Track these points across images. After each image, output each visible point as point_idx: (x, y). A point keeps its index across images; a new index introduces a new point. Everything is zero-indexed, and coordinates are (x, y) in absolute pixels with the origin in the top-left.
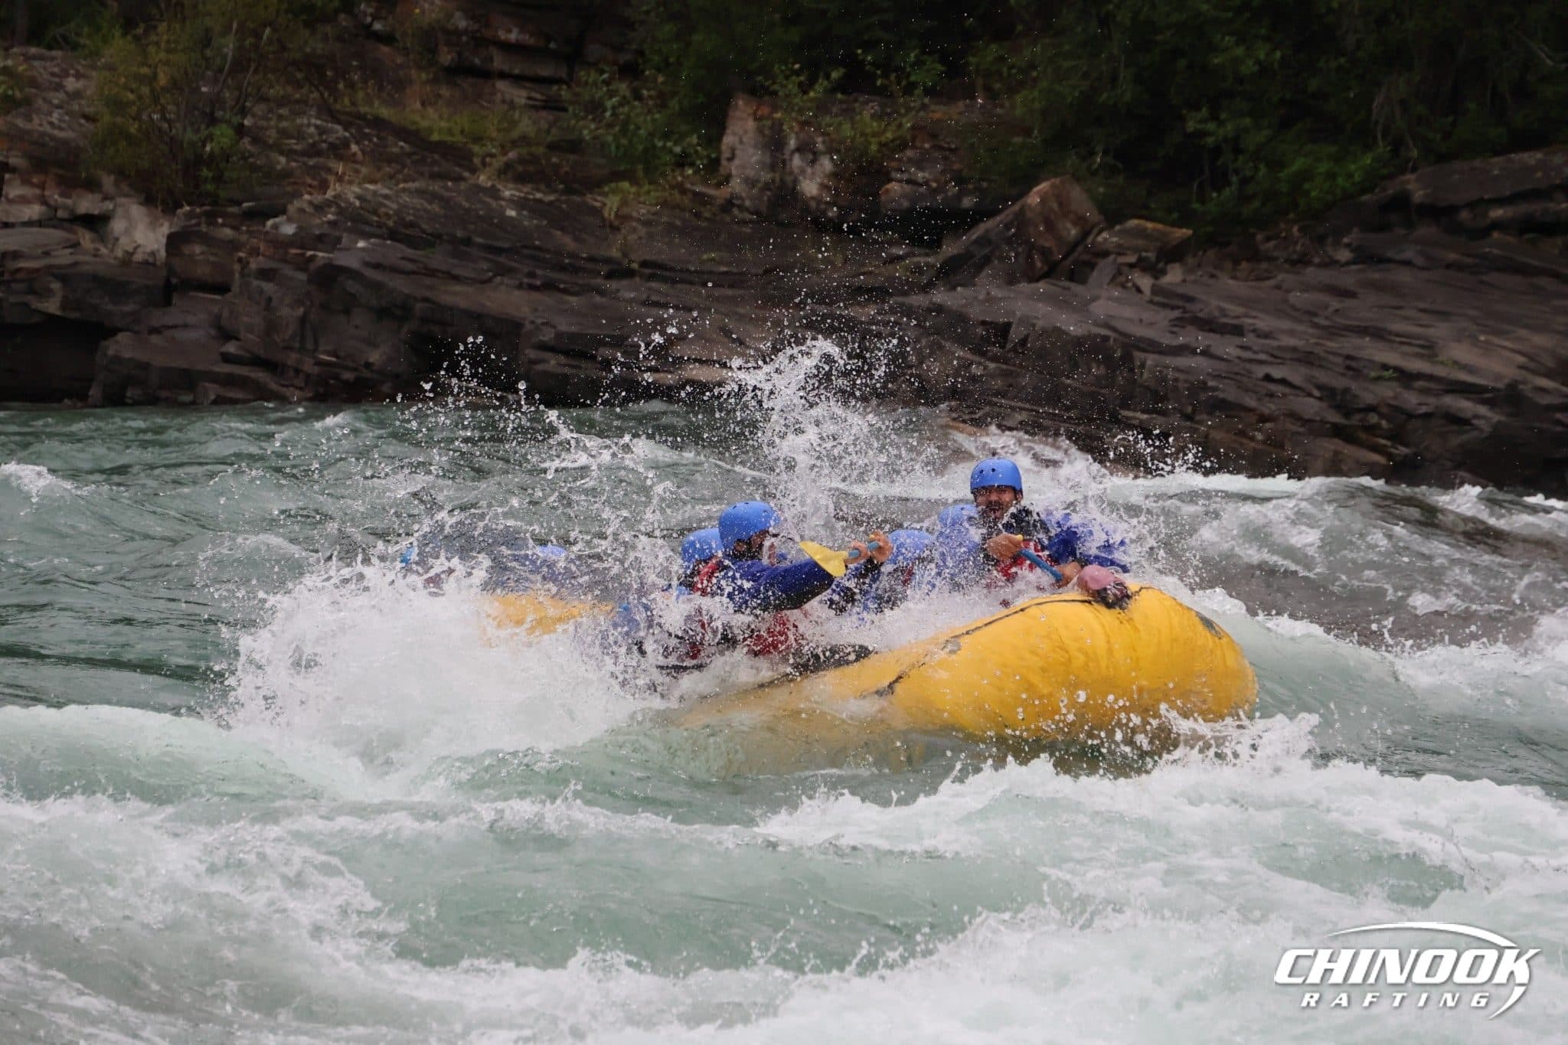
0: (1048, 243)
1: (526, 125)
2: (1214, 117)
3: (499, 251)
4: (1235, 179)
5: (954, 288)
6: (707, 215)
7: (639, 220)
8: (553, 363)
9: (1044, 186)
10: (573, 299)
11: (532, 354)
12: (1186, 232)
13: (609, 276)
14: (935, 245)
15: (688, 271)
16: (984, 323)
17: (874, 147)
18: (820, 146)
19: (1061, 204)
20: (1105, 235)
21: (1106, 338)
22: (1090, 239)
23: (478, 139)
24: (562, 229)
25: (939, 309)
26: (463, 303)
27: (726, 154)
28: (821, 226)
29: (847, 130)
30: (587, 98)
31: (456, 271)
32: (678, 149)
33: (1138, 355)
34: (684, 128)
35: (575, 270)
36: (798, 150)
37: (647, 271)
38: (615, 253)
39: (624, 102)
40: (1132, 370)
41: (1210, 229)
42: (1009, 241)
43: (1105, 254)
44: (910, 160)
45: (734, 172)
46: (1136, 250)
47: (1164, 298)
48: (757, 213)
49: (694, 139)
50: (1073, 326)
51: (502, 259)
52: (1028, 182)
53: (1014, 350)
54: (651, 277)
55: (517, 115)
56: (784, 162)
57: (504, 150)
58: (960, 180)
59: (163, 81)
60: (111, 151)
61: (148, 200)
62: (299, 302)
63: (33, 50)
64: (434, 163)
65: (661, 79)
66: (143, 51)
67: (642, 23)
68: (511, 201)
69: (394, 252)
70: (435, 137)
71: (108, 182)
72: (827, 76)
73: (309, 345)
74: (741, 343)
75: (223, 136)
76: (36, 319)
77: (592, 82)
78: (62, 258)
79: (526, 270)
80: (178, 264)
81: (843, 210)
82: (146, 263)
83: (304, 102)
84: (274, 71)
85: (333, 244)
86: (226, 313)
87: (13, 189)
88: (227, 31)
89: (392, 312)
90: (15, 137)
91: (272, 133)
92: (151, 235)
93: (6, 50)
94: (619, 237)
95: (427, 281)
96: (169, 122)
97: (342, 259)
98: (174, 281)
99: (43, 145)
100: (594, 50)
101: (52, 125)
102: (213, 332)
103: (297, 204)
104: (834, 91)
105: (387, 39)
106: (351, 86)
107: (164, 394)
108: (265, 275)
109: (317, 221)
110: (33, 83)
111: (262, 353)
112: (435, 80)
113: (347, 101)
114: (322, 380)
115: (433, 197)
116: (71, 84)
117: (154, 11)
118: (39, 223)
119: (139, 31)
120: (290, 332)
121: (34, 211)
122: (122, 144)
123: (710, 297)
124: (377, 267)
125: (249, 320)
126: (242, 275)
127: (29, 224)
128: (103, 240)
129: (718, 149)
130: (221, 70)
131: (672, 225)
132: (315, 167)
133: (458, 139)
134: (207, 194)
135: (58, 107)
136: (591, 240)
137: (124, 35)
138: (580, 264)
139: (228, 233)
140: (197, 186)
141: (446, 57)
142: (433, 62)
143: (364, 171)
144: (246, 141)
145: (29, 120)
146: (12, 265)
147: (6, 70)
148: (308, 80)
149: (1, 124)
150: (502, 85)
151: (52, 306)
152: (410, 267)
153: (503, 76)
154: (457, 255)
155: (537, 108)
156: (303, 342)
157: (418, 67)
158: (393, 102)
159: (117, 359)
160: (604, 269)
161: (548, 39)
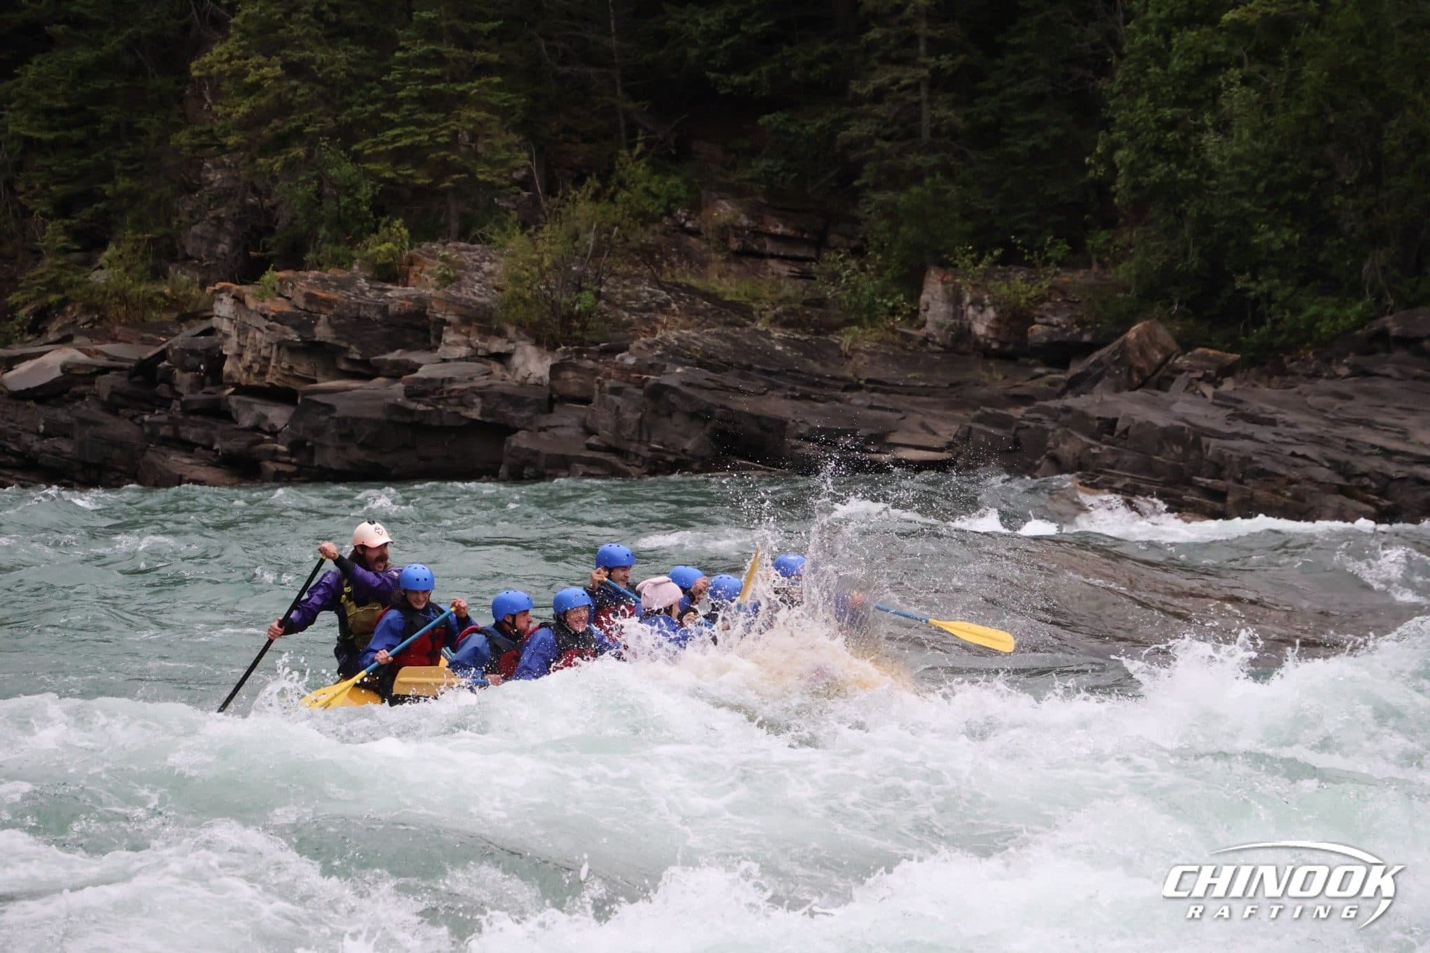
0: (1141, 365)
1: (788, 289)
2: (1254, 278)
3: (770, 373)
4: (1269, 320)
5: (1078, 395)
6: (910, 348)
7: (865, 352)
9: (1138, 326)
10: (821, 405)
11: (795, 442)
12: (1236, 356)
13: (845, 389)
14: (1064, 366)
15: (898, 385)
16: (1099, 418)
17: (1023, 301)
18: (987, 301)
19: (1150, 338)
20: (1180, 358)
21: (1183, 429)
22: (1170, 362)
23: (756, 299)
24: (814, 359)
25: (1067, 410)
26: (747, 409)
27: (923, 307)
28: (987, 354)
29: (1004, 290)
30: (829, 270)
31: (742, 388)
32: (890, 304)
33: (1204, 440)
34: (894, 290)
35: (822, 386)
36: (972, 303)
37: (871, 386)
38: (849, 374)
39: (854, 272)
40: (1201, 450)
41: (1252, 354)
42: (1116, 363)
43: (1181, 371)
44: (1048, 310)
45: (928, 318)
46: (1201, 368)
47: (1222, 401)
48: (944, 346)
49: (901, 297)
50: (1160, 420)
51: (773, 379)
52: (1127, 324)
53: (1119, 436)
54: (873, 390)
55: (782, 282)
56: (962, 312)
57: (774, 306)
58: (1081, 323)
59: (547, 263)
60: (513, 311)
61: (538, 343)
62: (638, 410)
63: (462, 245)
64: (727, 315)
65: (879, 257)
66: (534, 243)
67: (866, 220)
68: (780, 341)
69: (701, 375)
70: (728, 298)
71: (511, 331)
72: (991, 254)
73: (645, 438)
74: (935, 434)
75: (587, 298)
76: (464, 423)
77: (833, 259)
78: (481, 382)
79: (789, 386)
80: (557, 385)
81: (1002, 344)
82: (537, 384)
83: (640, 276)
84: (621, 255)
85: (660, 370)
86: (589, 417)
87: (449, 337)
88: (589, 229)
89: (699, 415)
90: (450, 302)
91: (619, 297)
92: (539, 366)
93: (444, 244)
94: (851, 363)
95: (722, 394)
96: (552, 291)
97: (666, 380)
98: (555, 396)
99: (468, 307)
100: (834, 239)
101: (474, 294)
102: (581, 430)
103: (636, 344)
104: (995, 263)
105: (695, 233)
106: (672, 265)
107: (549, 472)
108: (616, 391)
109: (650, 355)
110: (462, 266)
111: (613, 443)
112: (727, 260)
113: (669, 275)
114: (653, 461)
115: (727, 338)
116: (487, 266)
117: (541, 217)
118: (466, 359)
119: (532, 230)
120: (632, 429)
121: (463, 351)
122: (521, 306)
123: (913, 403)
124: (689, 385)
125: (604, 421)
126: (600, 391)
127: (459, 359)
128: (508, 369)
129: (918, 303)
130: (585, 256)
131: (887, 354)
132: (648, 319)
133: (743, 299)
134: (576, 338)
135: (479, 282)
136: (833, 366)
137: (522, 233)
138: (826, 381)
139: (590, 363)
140: (570, 333)
141: (735, 244)
142: (726, 249)
143: (680, 321)
144: (602, 302)
145: (460, 291)
146: (448, 387)
147: (444, 259)
148: (644, 261)
149: (440, 294)
150: (772, 263)
151: (475, 414)
152: (712, 384)
153: (772, 256)
154: (743, 376)
155: (795, 278)
156: (640, 435)
157: (716, 251)
158: (699, 275)
159: (517, 449)
160: (842, 384)
161: (803, 231)
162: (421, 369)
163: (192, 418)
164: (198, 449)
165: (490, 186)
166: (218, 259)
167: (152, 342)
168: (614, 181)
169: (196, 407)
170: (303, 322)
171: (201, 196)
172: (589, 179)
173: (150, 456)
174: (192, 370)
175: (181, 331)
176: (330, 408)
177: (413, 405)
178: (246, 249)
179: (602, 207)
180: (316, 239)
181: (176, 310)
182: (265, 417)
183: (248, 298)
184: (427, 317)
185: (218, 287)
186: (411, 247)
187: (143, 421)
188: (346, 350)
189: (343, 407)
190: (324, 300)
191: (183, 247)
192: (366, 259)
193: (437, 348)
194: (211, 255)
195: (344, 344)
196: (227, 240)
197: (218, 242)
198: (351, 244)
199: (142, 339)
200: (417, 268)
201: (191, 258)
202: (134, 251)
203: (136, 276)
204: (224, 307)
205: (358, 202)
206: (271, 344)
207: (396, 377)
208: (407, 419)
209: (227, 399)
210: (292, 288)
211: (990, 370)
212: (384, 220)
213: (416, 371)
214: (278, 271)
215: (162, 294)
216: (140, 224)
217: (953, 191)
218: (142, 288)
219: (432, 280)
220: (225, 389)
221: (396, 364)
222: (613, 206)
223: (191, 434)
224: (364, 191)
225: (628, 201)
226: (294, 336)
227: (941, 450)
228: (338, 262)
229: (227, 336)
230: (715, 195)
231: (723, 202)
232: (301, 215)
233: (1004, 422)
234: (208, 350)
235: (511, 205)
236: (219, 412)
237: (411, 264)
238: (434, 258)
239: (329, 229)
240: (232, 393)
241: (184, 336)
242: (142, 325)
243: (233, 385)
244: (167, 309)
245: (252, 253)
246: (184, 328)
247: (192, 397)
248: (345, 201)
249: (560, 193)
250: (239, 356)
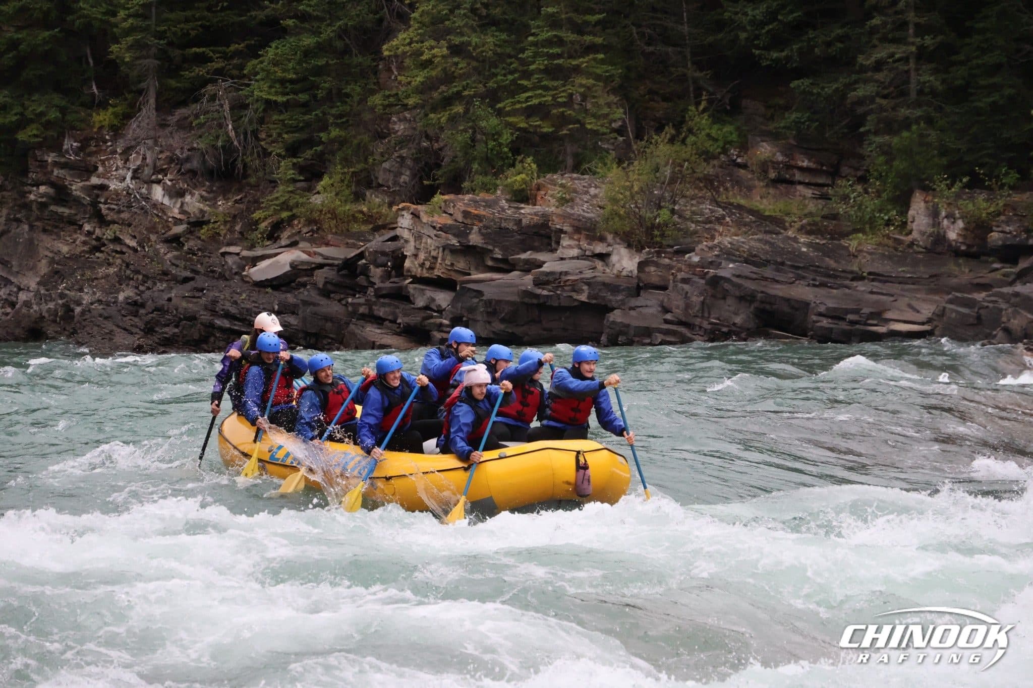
1: (812, 207)
3: (798, 268)
5: (1025, 284)
6: (901, 249)
7: (867, 252)
8: (825, 323)
10: (835, 291)
11: (814, 318)
13: (852, 280)
14: (1015, 262)
15: (891, 277)
17: (984, 215)
18: (958, 215)
23: (788, 214)
24: (829, 257)
25: (1017, 295)
26: (780, 294)
27: (910, 219)
28: (957, 253)
29: (970, 206)
30: (842, 193)
31: (777, 278)
32: (886, 218)
34: (889, 207)
35: (836, 277)
36: (946, 217)
37: (871, 277)
38: (855, 268)
39: (860, 195)
44: (1002, 221)
45: (914, 228)
48: (925, 248)
49: (894, 213)
51: (800, 272)
54: (873, 280)
55: (807, 201)
56: (939, 223)
57: (801, 219)
58: (1027, 231)
59: (636, 189)
60: (611, 223)
61: (629, 246)
62: (701, 294)
63: (575, 175)
64: (766, 226)
65: (878, 183)
66: (627, 173)
67: (869, 156)
68: (804, 244)
69: (747, 269)
70: (767, 213)
71: (610, 237)
72: (961, 181)
73: (706, 315)
74: (918, 312)
75: (665, 214)
76: (576, 304)
77: (844, 185)
78: (588, 274)
79: (811, 277)
80: (642, 275)
81: (969, 246)
82: (628, 276)
83: (703, 197)
84: (689, 183)
85: (718, 266)
86: (666, 300)
87: (565, 242)
88: (667, 164)
89: (746, 298)
90: (565, 217)
91: (688, 213)
92: (630, 262)
93: (562, 175)
94: (858, 260)
95: (763, 283)
96: (639, 208)
97: (722, 273)
98: (641, 284)
99: (580, 220)
100: (845, 170)
101: (584, 211)
102: (660, 309)
103: (700, 246)
104: (964, 187)
105: (744, 166)
106: (726, 189)
107: (636, 339)
108: (685, 281)
109: (710, 255)
110: (575, 191)
111: (684, 319)
112: (767, 186)
113: (724, 196)
114: (712, 332)
115: (767, 242)
116: (593, 191)
117: (632, 155)
118: (577, 258)
119: (625, 165)
120: (697, 308)
121: (575, 252)
122: (617, 219)
123: (903, 290)
124: (738, 276)
125: (677, 302)
126: (674, 281)
127: (573, 258)
128: (607, 265)
129: (906, 217)
130: (663, 183)
131: (883, 255)
132: (709, 229)
133: (778, 214)
134: (657, 243)
135: (587, 202)
136: (844, 262)
137: (618, 167)
138: (838, 274)
139: (667, 261)
140: (652, 239)
141: (772, 175)
142: (766, 177)
143: (733, 230)
144: (676, 216)
145: (572, 208)
146: (564, 278)
147: (562, 186)
148: (706, 187)
149: (559, 211)
150: (799, 187)
151: (583, 297)
152: (755, 276)
153: (800, 183)
154: (778, 270)
155: (816, 198)
156: (703, 312)
157: (759, 179)
158: (746, 197)
159: (614, 322)
160: (850, 276)
161: (822, 165)
162: (545, 265)
163: (382, 300)
164: (387, 323)
165: (595, 133)
166: (401, 186)
167: (354, 246)
168: (685, 129)
169: (384, 292)
170: (461, 231)
171: (389, 141)
172: (667, 128)
173: (352, 327)
174: (381, 266)
175: (374, 238)
176: (480, 293)
177: (538, 291)
178: (421, 179)
179: (677, 147)
180: (471, 172)
181: (371, 223)
182: (433, 300)
183: (422, 214)
184: (549, 228)
185: (401, 206)
186: (538, 177)
187: (347, 302)
188: (491, 251)
189: (489, 293)
190: (477, 215)
191: (377, 178)
192: (506, 186)
193: (557, 250)
194: (396, 183)
195: (490, 247)
196: (408, 173)
197: (401, 174)
198: (496, 175)
199: (347, 243)
200: (542, 193)
201: (382, 186)
202: (342, 181)
203: (343, 198)
204: (405, 221)
205: (500, 145)
206: (438, 248)
207: (528, 271)
208: (535, 301)
209: (406, 286)
210: (454, 207)
211: (959, 265)
212: (519, 158)
213: (541, 266)
214: (443, 194)
215: (361, 212)
216: (346, 162)
217: (933, 136)
218: (347, 208)
219: (553, 201)
220: (405, 279)
221: (527, 261)
222: (684, 147)
223: (381, 312)
224: (505, 137)
225: (695, 143)
226: (454, 241)
227: (923, 324)
228: (486, 188)
229: (407, 241)
230: (759, 139)
231: (764, 144)
232: (460, 154)
233: (970, 304)
234: (393, 252)
235: (611, 147)
236: (400, 296)
237: (539, 189)
238: (555, 185)
239: (479, 164)
240: (410, 283)
241: (377, 242)
242: (348, 234)
243: (412, 277)
244: (366, 222)
245: (425, 182)
246: (377, 236)
247: (382, 285)
248: (491, 144)
249: (646, 138)
250: (416, 256)
